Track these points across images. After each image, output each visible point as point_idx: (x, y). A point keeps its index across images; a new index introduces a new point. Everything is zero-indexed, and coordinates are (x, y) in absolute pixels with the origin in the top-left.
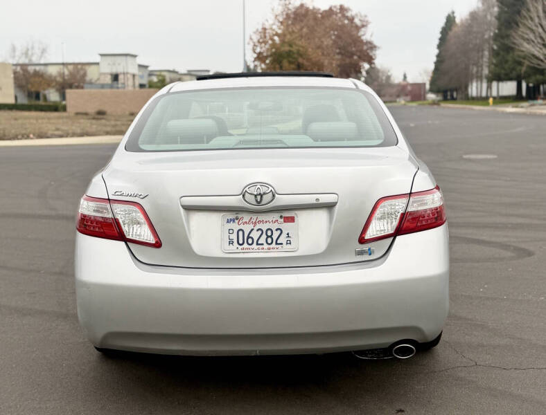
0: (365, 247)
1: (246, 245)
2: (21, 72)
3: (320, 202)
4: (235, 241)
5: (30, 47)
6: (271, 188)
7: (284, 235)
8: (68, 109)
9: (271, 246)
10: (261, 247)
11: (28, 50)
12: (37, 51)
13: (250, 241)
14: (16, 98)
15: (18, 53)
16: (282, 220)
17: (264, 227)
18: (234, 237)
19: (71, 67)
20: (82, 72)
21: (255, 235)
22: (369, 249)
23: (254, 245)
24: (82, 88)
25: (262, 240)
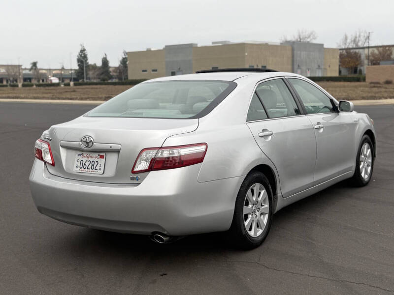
0: (135, 176)
1: (83, 169)
2: (346, 54)
3: (112, 148)
4: (79, 166)
5: (358, 36)
6: (92, 139)
7: (99, 165)
8: (367, 80)
9: (93, 170)
10: (88, 170)
11: (356, 37)
12: (363, 38)
13: (85, 166)
14: (340, 72)
15: (349, 41)
16: (99, 157)
17: (91, 160)
18: (79, 164)
19: (381, 49)
20: (389, 52)
21: (87, 164)
22: (137, 177)
23: (86, 169)
24: (379, 64)
25: (90, 167)
